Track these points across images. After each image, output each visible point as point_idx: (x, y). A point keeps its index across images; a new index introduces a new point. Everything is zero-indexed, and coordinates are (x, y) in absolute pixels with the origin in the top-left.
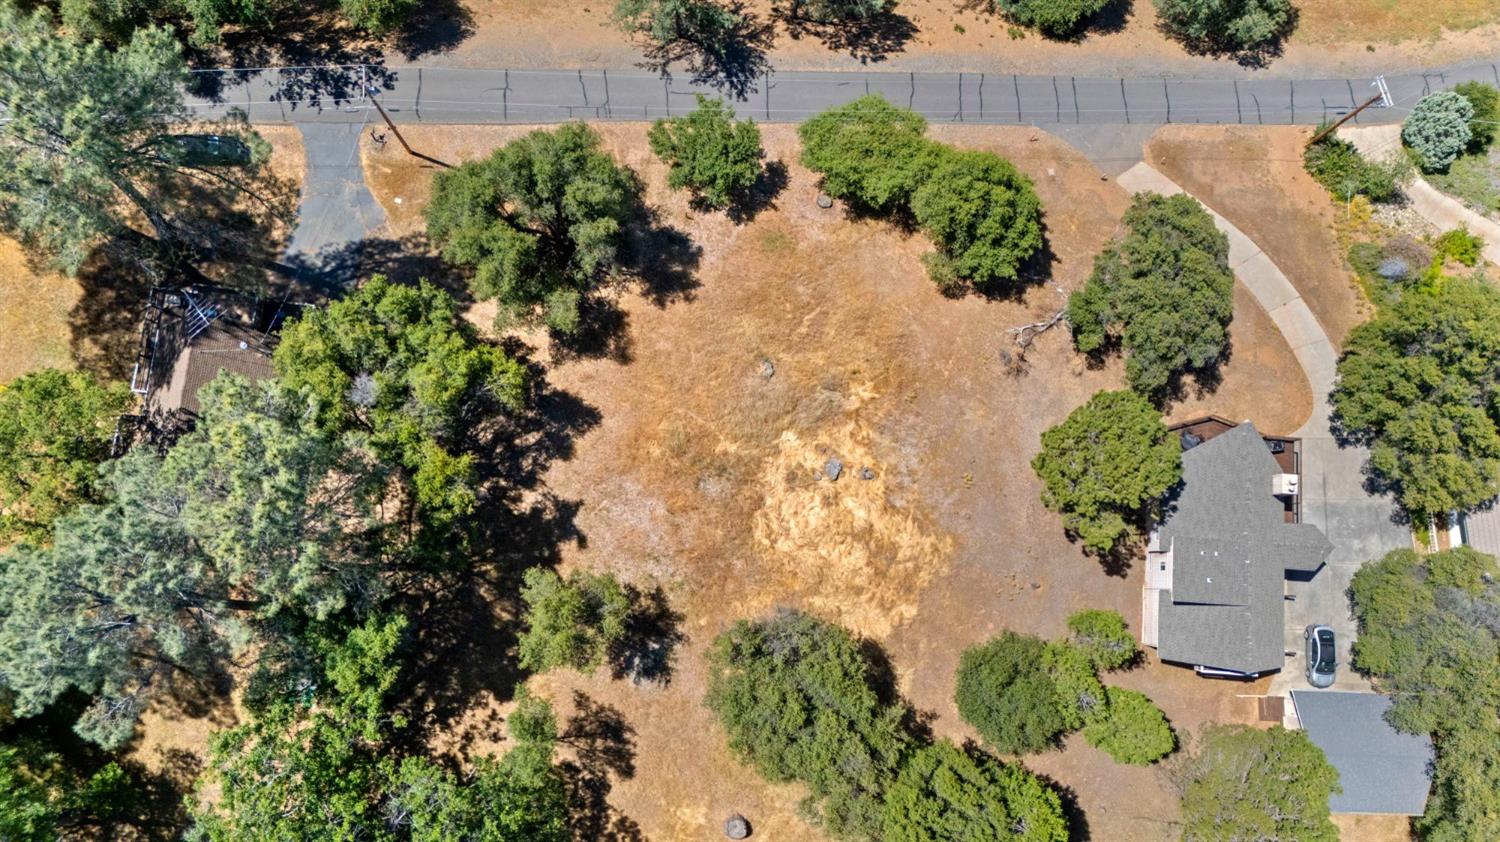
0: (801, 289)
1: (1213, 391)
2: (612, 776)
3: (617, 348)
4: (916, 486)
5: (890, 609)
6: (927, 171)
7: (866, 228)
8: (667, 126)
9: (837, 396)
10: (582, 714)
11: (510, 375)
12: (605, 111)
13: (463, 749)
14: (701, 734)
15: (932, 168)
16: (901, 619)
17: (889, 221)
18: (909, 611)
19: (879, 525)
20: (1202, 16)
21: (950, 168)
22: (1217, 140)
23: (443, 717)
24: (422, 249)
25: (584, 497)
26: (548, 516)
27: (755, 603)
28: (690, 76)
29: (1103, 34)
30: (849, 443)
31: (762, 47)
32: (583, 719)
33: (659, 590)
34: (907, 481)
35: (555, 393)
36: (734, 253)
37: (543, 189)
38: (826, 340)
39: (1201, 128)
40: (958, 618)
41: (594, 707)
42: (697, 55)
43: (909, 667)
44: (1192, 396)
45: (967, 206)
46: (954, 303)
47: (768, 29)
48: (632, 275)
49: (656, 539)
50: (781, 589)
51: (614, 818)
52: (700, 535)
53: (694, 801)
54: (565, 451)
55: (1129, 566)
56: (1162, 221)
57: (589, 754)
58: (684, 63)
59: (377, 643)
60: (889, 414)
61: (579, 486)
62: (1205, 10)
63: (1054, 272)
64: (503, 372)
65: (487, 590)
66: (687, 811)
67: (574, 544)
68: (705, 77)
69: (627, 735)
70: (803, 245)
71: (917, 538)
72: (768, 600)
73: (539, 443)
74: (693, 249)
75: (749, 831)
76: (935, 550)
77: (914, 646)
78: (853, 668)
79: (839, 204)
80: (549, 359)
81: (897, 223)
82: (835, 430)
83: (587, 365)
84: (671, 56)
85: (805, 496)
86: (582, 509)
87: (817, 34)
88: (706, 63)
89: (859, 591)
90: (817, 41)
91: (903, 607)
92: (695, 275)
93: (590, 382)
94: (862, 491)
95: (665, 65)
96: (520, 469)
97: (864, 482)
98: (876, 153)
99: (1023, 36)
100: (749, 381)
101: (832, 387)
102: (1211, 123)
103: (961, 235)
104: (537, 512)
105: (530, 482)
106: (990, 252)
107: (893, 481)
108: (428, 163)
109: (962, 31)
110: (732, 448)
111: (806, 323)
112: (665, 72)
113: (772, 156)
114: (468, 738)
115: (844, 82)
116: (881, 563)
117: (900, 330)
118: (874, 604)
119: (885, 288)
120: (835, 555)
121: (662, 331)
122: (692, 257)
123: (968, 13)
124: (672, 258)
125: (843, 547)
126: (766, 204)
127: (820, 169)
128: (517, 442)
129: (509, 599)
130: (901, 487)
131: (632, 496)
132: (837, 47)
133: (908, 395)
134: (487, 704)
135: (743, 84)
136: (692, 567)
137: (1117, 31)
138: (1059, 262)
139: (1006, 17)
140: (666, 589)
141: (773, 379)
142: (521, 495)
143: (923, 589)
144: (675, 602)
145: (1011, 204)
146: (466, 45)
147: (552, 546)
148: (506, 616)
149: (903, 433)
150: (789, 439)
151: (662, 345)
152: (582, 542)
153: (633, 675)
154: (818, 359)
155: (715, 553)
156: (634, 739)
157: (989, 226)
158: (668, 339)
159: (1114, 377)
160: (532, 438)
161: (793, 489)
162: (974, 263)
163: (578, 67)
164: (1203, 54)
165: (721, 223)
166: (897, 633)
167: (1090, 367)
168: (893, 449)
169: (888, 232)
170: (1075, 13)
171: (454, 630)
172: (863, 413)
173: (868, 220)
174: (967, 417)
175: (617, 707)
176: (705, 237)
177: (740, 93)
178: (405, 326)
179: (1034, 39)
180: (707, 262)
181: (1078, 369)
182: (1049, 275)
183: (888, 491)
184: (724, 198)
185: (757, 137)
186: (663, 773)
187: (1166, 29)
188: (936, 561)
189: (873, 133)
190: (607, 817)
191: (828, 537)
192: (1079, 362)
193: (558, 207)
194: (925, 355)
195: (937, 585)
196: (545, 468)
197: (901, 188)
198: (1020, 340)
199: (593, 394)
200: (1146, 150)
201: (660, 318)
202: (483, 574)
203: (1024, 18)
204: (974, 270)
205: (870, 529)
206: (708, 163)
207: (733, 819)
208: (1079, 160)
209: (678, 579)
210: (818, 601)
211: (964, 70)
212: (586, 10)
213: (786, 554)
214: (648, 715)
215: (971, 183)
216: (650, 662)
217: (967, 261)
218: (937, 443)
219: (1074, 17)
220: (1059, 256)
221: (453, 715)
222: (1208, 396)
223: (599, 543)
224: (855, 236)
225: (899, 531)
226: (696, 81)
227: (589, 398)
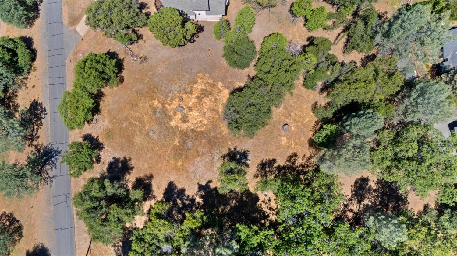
0: (124, 126)
1: (147, 4)
2: (276, 165)
3: (148, 180)
4: (183, 85)
5: (220, 90)
6: (82, 88)
7: (103, 108)
8: (72, 172)
9: (158, 111)
10: (260, 175)
11: (159, 206)
12: (67, 195)
13: (274, 210)
14: (261, 141)
15: (81, 86)
16: (223, 87)
17: (100, 101)
18: (220, 85)
19: (196, 95)
20: (26, 13)
21: (81, 80)
22: (67, 8)
23: (266, 217)
24: (120, 248)
25: (196, 183)
26: (203, 193)
27: (223, 128)
28: (54, 169)
29: (33, 43)
30: (172, 106)
31: (43, 147)
32: (261, 175)
33: (222, 157)
34: (182, 88)
35: (164, 197)
36: (114, 148)
37: (96, 204)
38: (140, 116)
39: (63, 13)
40: (221, 71)
41: (258, 172)
42: (46, 168)
43: (236, 84)
44: (149, 10)
45: (93, 73)
46: (125, 79)
47: (36, 146)
48: (123, 179)
49: (207, 159)
50: (218, 121)
51: (288, 163)
52: (204, 147)
53: (280, 141)
54: (182, 191)
55: (200, 25)
56: (94, 16)
57: (271, 172)
58: (49, 172)
59: (244, 230)
60: (162, 95)
61: (193, 185)
62: (24, 12)
63: (113, 51)
64: (158, 209)
65: (227, 209)
66: (283, 142)
67: (210, 184)
68: (54, 164)
69: (264, 162)
70: (110, 127)
71: (199, 84)
72: (222, 125)
73: (181, 199)
74: (113, 160)
75: (286, 124)
76: (201, 78)
77: (230, 83)
78: (237, 95)
79: (95, 117)
80: (153, 200)
81: (101, 99)
82: (169, 110)
83: (154, 188)
84: (47, 176)
85: (190, 117)
86: (200, 183)
87: (37, 131)
88: (49, 164)
89: (216, 99)
90: (40, 131)
91: (219, 86)
92: (122, 159)
93: (160, 187)
94: (186, 100)
95: (50, 178)
96: (189, 204)
97: (184, 100)
98: (77, 105)
99: (35, 67)
100: (155, 137)
101: (155, 113)
102: (62, 10)
103: (103, 76)
104: (202, 197)
105: (193, 200)
106: (108, 67)
107: (182, 92)
108: (89, 251)
109: (34, 86)
110: (177, 140)
111: (135, 123)
112: (53, 178)
113: (80, 140)
114: (271, 209)
115: (54, 120)
116: (207, 93)
117: (135, 94)
118: (220, 95)
119: (122, 100)
120: (206, 107)
121: (141, 167)
122: (116, 160)
123: (27, 86)
124: (117, 166)
125: (204, 105)
126: (97, 140)
127: (84, 123)
128: (181, 206)
129: (229, 202)
130: (184, 90)
131: (194, 168)
132: (42, 124)
133: (156, 90)
134: (260, 204)
135: (56, 152)
136: (214, 148)
137: (32, 39)
138: (110, 50)
139: (29, 73)
140: (222, 155)
141: (154, 130)
142: (197, 203)
143: (214, 81)
144: (225, 152)
145: (92, 61)
146: (47, 245)
147: (212, 190)
148: (234, 202)
149: (168, 90)
150: (173, 123)
151: (146, 166)
152: (210, 182)
153: (247, 162)
154: (146, 118)
155: (209, 142)
156: (265, 160)
157: (100, 67)
158: (144, 164)
159: (145, 31)
160: (179, 202)
161: (188, 121)
162: (112, 72)
163: (52, 206)
164: (39, 14)
165: (104, 153)
166: (227, 88)
167: (142, 38)
168: (173, 92)
169: (104, 101)
170: (27, 50)
171: (240, 217)
172: (162, 102)
173: (100, 107)
174: (161, 72)
175: (257, 166)
176: (109, 158)
177: (59, 152)
178: (145, 242)
179: (36, 64)
180: (117, 156)
181: (143, 42)
182: (114, 52)
183: (186, 93)
184: (96, 151)
185: (74, 143)
186: (274, 150)
187: (31, 25)
188: (205, 78)
189: (71, 106)
190: (287, 165)
191: (201, 109)
192: (141, 42)
193: (102, 200)
194: (143, 86)
195: (212, 77)
196: (188, 196)
197: (88, 96)
198: (135, 59)
199: (163, 185)
200: (72, 28)
201: (137, 168)
202: (223, 211)
203: (29, 67)
204: (114, 72)
205: (198, 97)
206: (84, 157)
207: (283, 129)
208: (76, 47)
209: (218, 152)
210: (220, 111)
211: (48, 84)
212: (32, 208)
213: (208, 121)
214: (258, 156)
215: (85, 73)
216: (243, 157)
217: (111, 74)
218: (170, 80)
219: (28, 51)
220: (108, 50)
221: (265, 214)
222: (148, 6)
223: (210, 176)
224: (106, 111)
225: (197, 89)
226: (55, 167)
227: (165, 186)
